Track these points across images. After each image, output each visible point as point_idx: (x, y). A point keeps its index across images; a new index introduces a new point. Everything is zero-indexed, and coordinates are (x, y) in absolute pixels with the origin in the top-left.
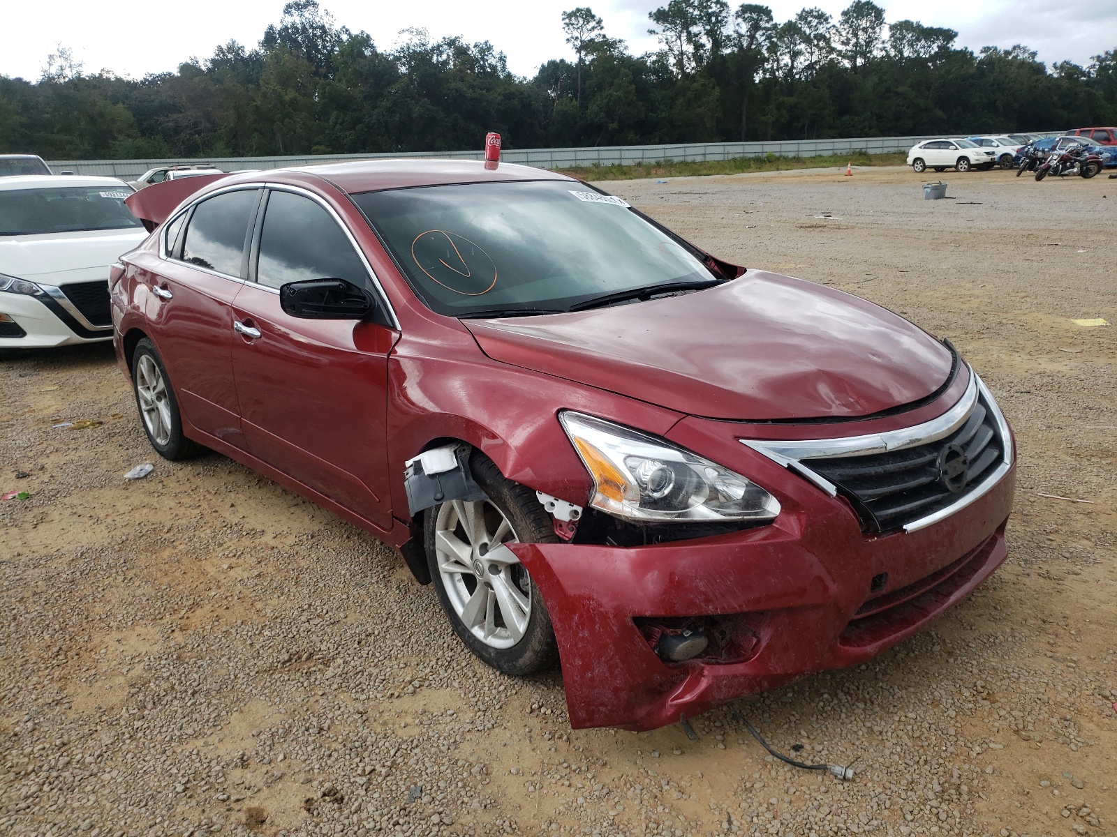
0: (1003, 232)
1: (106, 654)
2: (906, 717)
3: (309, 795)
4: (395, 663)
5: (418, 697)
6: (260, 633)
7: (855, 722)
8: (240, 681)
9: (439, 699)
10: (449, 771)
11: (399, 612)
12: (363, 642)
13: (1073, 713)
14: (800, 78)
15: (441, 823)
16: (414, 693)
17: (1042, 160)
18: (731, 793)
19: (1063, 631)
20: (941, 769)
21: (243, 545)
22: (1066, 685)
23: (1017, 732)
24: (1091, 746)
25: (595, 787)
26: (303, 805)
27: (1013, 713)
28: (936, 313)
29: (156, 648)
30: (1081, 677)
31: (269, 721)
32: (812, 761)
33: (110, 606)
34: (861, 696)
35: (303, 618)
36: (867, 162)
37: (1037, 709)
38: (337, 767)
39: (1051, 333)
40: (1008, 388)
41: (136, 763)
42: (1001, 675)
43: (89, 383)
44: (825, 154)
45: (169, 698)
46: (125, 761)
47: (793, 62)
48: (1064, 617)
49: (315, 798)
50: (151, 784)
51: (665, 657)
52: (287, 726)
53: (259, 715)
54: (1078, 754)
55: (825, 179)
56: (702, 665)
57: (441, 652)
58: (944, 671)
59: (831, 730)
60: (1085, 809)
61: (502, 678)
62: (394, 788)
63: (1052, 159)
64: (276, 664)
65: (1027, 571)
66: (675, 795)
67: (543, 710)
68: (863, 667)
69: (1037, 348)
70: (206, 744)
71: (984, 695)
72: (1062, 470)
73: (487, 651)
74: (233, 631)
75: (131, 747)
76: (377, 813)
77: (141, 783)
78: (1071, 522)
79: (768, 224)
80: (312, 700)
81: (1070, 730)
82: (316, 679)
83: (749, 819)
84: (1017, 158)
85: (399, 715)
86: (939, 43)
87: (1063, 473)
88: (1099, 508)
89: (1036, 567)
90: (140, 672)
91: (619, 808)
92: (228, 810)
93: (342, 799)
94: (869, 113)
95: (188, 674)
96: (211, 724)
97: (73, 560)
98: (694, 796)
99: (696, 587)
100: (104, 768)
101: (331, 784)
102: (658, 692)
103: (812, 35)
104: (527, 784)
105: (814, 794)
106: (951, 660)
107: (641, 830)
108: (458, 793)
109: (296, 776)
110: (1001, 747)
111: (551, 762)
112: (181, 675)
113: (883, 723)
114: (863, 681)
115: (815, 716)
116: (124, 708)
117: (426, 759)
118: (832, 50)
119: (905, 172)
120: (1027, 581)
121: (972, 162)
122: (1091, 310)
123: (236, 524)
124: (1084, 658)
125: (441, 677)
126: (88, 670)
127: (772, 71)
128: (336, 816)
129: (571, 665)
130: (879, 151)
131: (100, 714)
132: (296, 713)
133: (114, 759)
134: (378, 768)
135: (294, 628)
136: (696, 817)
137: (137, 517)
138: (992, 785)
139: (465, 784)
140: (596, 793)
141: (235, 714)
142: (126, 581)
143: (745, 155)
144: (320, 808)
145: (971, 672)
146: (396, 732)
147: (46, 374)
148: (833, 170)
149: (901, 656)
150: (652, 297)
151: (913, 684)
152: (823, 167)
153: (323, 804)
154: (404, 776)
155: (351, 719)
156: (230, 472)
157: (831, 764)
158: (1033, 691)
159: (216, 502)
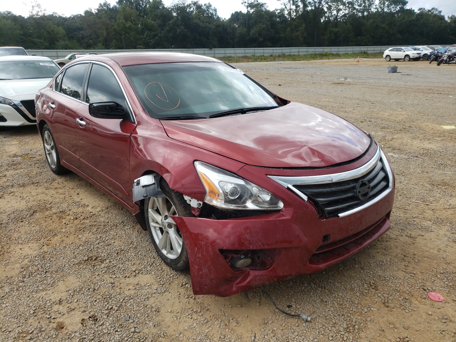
0: (419, 87)
1: (14, 254)
2: (338, 295)
3: (84, 317)
4: (130, 263)
5: (136, 278)
6: (78, 248)
7: (316, 297)
8: (66, 268)
9: (144, 279)
10: (143, 310)
11: (136, 241)
12: (119, 253)
13: (409, 296)
14: (340, 20)
15: (135, 332)
16: (135, 276)
17: (440, 57)
18: (258, 325)
19: (412, 260)
20: (349, 318)
21: (79, 210)
22: (408, 284)
23: (384, 303)
24: (415, 311)
25: (202, 319)
26: (80, 321)
27: (384, 295)
28: (384, 122)
29: (35, 252)
30: (416, 281)
31: (74, 285)
32: (295, 312)
33: (20, 234)
34: (321, 285)
35: (97, 242)
36: (367, 56)
37: (394, 294)
38: (98, 306)
39: (431, 131)
40: (408, 155)
41: (17, 300)
42: (382, 279)
43: (31, 141)
44: (349, 53)
45: (35, 274)
46: (13, 299)
47: (337, 13)
48: (414, 255)
49: (86, 319)
50: (21, 310)
51: (233, 266)
52: (81, 287)
53: (71, 283)
54: (409, 314)
55: (348, 63)
56: (249, 270)
57: (150, 259)
58: (358, 276)
59: (305, 299)
60: (407, 339)
61: (173, 271)
62: (119, 316)
63: (444, 57)
64: (82, 261)
65: (402, 234)
66: (235, 324)
67: (187, 285)
68: (324, 273)
69: (424, 138)
70: (46, 294)
71: (373, 287)
72: (425, 191)
73: (167, 260)
74: (68, 246)
75: (16, 294)
76: (110, 326)
77: (17, 309)
78: (425, 213)
79: (320, 82)
80: (93, 277)
81: (407, 304)
82: (97, 268)
83: (263, 336)
84: (430, 56)
85: (127, 285)
86: (400, 6)
87: (425, 192)
88: (437, 207)
89: (406, 232)
90: (26, 262)
91: (210, 329)
92: (50, 322)
93: (97, 319)
94: (368, 36)
95: (46, 264)
96: (50, 285)
97: (9, 214)
98: (242, 325)
99: (245, 238)
100: (4, 302)
101: (93, 313)
102: (229, 281)
103: (346, 2)
104: (174, 317)
105: (293, 327)
106: (362, 271)
107: (217, 339)
108: (145, 319)
109: (80, 309)
110: (376, 309)
111: (186, 308)
112: (42, 264)
113: (328, 298)
114: (323, 279)
115: (300, 293)
116: (17, 277)
117: (135, 304)
118: (355, 9)
119: (382, 61)
120: (401, 238)
121: (411, 57)
122: (450, 122)
123: (78, 202)
124: (419, 272)
125: (147, 269)
126: (6, 260)
127: (329, 17)
128: (93, 327)
129: (194, 268)
130: (372, 52)
131: (7, 279)
132: (86, 282)
133: (8, 298)
134: (114, 307)
135: (92, 246)
136: (241, 334)
137: (39, 198)
138: (369, 326)
139: (148, 315)
140: (202, 322)
141: (61, 282)
142: (29, 224)
143: (316, 52)
144: (87, 323)
145: (369, 277)
146: (124, 292)
147: (14, 137)
148: (352, 59)
149: (341, 268)
150: (247, 113)
151: (344, 281)
152: (348, 58)
153: (89, 321)
154: (124, 311)
155: (107, 286)
156: (80, 180)
157: (302, 314)
158: (394, 286)
159: (72, 192)
